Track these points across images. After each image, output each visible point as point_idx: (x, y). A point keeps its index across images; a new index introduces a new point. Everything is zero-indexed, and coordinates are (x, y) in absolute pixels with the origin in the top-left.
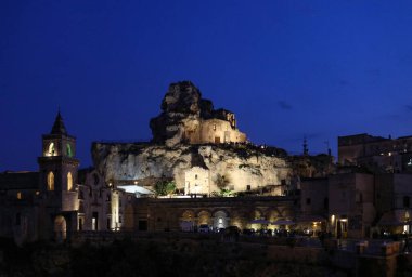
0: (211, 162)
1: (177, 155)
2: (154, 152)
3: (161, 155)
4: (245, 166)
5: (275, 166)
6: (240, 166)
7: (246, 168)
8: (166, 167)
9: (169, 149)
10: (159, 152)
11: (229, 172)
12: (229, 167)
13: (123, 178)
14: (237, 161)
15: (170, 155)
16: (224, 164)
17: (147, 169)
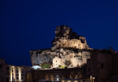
0: (63, 55)
1: (54, 53)
2: (46, 52)
3: (49, 54)
4: (76, 56)
5: (86, 56)
6: (75, 57)
7: (77, 57)
8: (51, 58)
9: (52, 51)
10: (48, 52)
11: (71, 59)
12: (71, 57)
13: (37, 63)
14: (74, 54)
15: (52, 53)
16: (69, 56)
17: (44, 59)
